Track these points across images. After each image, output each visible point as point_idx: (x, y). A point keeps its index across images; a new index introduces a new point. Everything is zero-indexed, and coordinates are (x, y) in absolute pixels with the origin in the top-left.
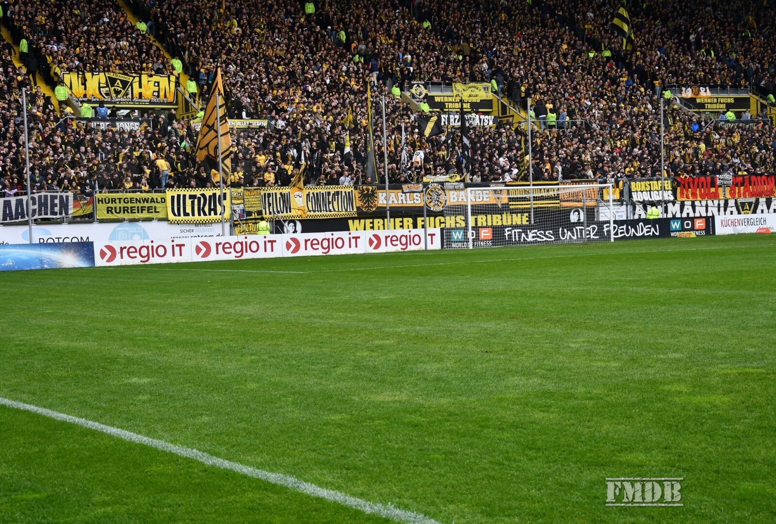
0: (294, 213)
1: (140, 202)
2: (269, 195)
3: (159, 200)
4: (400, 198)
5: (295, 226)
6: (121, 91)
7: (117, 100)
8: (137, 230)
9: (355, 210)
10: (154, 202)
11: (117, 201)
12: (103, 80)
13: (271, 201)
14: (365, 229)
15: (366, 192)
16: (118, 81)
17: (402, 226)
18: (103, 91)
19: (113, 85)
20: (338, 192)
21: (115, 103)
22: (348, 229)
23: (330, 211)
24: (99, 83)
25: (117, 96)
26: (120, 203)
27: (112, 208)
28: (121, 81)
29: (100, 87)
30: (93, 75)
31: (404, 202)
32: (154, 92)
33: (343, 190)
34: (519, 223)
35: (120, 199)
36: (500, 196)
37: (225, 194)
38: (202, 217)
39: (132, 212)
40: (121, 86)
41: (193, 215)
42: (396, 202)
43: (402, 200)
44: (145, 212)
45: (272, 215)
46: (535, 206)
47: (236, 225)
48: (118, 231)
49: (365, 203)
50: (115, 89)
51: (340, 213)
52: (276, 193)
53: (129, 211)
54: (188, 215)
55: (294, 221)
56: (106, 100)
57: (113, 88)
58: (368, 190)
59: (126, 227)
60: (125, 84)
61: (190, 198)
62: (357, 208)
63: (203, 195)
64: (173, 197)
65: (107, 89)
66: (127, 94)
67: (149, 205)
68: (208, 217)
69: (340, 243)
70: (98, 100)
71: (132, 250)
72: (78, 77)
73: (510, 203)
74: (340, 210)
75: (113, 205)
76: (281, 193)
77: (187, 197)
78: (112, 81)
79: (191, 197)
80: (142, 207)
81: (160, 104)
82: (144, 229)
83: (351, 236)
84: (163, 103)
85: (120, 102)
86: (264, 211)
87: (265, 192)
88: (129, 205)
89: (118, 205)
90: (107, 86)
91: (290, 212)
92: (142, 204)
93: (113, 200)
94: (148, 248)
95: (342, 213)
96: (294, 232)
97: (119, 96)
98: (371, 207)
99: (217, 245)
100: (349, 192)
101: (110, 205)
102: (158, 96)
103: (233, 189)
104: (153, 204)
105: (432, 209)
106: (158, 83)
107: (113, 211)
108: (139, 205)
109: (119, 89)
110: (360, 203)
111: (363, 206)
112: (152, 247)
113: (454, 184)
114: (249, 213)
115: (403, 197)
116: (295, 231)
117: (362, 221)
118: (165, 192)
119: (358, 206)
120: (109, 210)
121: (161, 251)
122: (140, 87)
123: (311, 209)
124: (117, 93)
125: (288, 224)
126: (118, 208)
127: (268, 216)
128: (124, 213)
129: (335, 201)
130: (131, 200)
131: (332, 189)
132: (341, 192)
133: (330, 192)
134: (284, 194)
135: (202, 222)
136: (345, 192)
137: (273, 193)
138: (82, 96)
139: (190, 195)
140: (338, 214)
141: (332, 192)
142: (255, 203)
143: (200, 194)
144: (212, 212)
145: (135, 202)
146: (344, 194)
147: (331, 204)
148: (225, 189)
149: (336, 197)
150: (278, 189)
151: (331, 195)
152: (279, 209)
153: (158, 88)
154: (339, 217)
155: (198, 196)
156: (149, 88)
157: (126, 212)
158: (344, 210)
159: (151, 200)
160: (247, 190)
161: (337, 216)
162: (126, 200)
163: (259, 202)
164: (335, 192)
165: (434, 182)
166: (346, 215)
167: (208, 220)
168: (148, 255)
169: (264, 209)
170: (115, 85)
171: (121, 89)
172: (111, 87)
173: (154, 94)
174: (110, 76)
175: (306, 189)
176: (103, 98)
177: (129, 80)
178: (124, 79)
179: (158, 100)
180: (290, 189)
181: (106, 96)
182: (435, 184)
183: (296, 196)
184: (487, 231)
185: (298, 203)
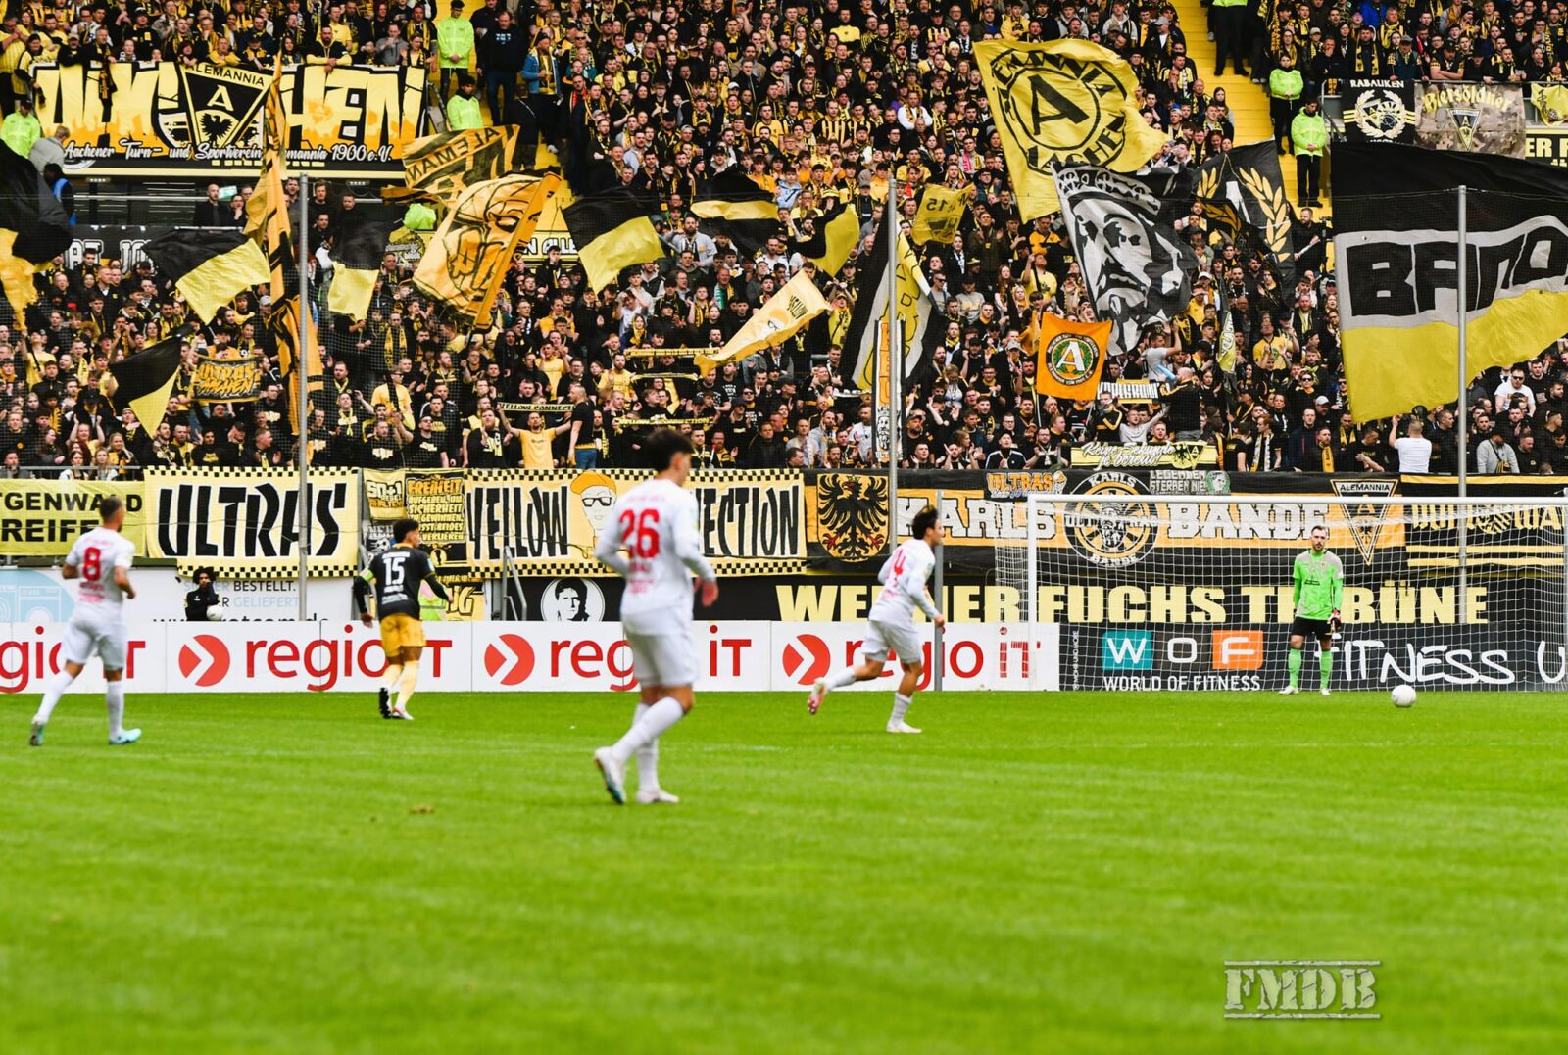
0: (574, 556)
1: (58, 506)
2: (493, 495)
4: (976, 517)
5: (582, 597)
6: (227, 123)
7: (213, 153)
8: (43, 592)
9: (802, 551)
12: (170, 88)
13: (498, 515)
14: (837, 617)
15: (846, 494)
16: (222, 90)
17: (978, 614)
18: (169, 123)
20: (741, 495)
21: (206, 164)
22: (776, 615)
24: (156, 98)
25: (213, 139)
28: (230, 87)
29: (155, 112)
30: (136, 69)
31: (991, 531)
32: (345, 124)
33: (764, 487)
34: (1447, 617)
36: (1374, 522)
37: (341, 489)
38: (260, 559)
39: (30, 538)
40: (230, 107)
41: (230, 551)
42: (959, 530)
43: (983, 526)
45: (498, 562)
46: (1472, 562)
49: (840, 532)
50: (207, 117)
51: (743, 563)
52: (517, 491)
53: (23, 533)
54: (211, 550)
55: (578, 585)
56: (174, 154)
57: (201, 114)
58: (855, 487)
60: (243, 98)
61: (221, 500)
62: (809, 545)
63: (268, 490)
64: (166, 495)
65: (182, 117)
66: (247, 134)
68: (278, 561)
70: (147, 153)
72: (85, 78)
73: (1411, 549)
74: (747, 551)
76: (534, 492)
77: (214, 495)
78: (201, 91)
79: (227, 494)
80: (64, 523)
81: (366, 165)
83: (719, 637)
84: (376, 164)
85: (223, 159)
86: (471, 546)
87: (480, 484)
88: (24, 515)
90: (183, 107)
91: (564, 552)
92: (65, 514)
94: (24, 647)
96: (577, 618)
97: (220, 141)
98: (863, 544)
99: (252, 648)
100: (784, 494)
102: (359, 140)
103: (369, 474)
105: (1095, 559)
106: (362, 94)
108: (52, 514)
109: (223, 116)
110: (824, 529)
111: (831, 542)
112: (40, 646)
113: (1189, 475)
115: (988, 517)
116: (582, 616)
117: (829, 591)
118: (140, 477)
119: (813, 538)
122: (298, 108)
124: (215, 128)
125: (558, 590)
127: (485, 561)
129: (731, 520)
130: (29, 501)
131: (722, 479)
132: (756, 491)
133: (713, 491)
134: (546, 494)
135: (258, 575)
136: (771, 493)
137: (506, 491)
138: (95, 143)
139: (222, 490)
140: (738, 566)
141: (722, 489)
142: (443, 518)
143: (259, 488)
144: (294, 546)
145: (42, 504)
146: (767, 500)
147: (716, 532)
148: (343, 473)
149: (736, 507)
150: (527, 478)
151: (719, 499)
152: (525, 543)
153: (360, 110)
154: (739, 574)
155: (249, 492)
156: (328, 112)
157: (10, 535)
158: (760, 552)
159: (95, 500)
160: (419, 476)
161: (734, 571)
162: (13, 499)
163: (458, 518)
164: (731, 490)
165: (1112, 468)
166: (766, 570)
167: (279, 569)
168: (24, 670)
169: (471, 539)
170: (210, 104)
171: (228, 117)
172: (197, 109)
173: (345, 133)
174: (195, 72)
175: (627, 478)
176: (166, 148)
177: (259, 86)
178: (241, 83)
179: (356, 154)
180: (570, 476)
181: (176, 139)
182: (1114, 475)
183: (589, 502)
184: (1245, 640)
185: (596, 525)
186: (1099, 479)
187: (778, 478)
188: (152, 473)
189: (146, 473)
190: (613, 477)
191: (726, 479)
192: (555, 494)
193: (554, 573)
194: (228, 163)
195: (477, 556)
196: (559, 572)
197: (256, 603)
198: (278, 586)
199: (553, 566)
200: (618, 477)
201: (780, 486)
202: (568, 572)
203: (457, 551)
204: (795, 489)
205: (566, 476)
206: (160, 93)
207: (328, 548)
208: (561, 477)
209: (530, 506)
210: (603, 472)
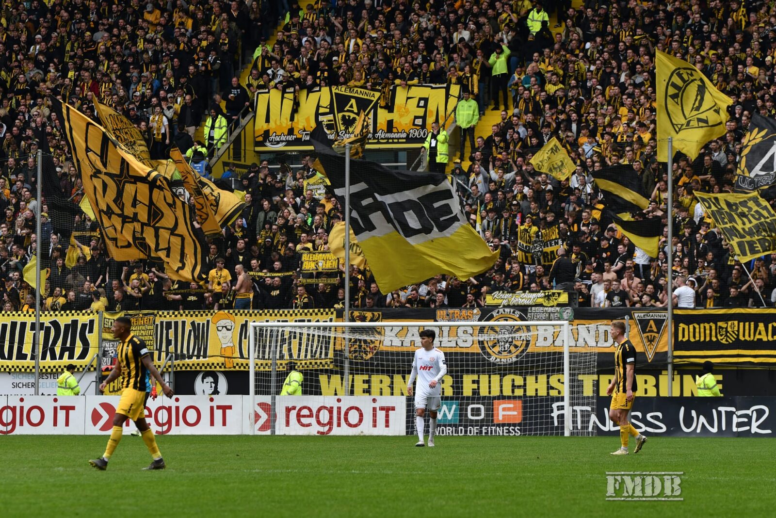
2: (169, 325)
5: (216, 382)
6: (354, 119)
9: (331, 355)
12: (326, 101)
14: (352, 393)
16: (353, 101)
18: (324, 120)
19: (341, 110)
23: (282, 357)
24: (318, 107)
25: (347, 128)
28: (357, 99)
29: (317, 114)
30: (309, 92)
32: (416, 117)
33: (314, 319)
37: (92, 323)
38: (48, 362)
40: (356, 111)
41: (33, 357)
50: (344, 116)
52: (183, 323)
54: (24, 357)
55: (213, 375)
57: (340, 115)
58: (362, 318)
60: (363, 105)
61: (31, 330)
62: (335, 352)
63: (55, 324)
64: (4, 328)
65: (331, 117)
68: (57, 362)
72: (283, 98)
76: (193, 323)
77: (28, 327)
78: (341, 101)
79: (35, 327)
86: (156, 354)
87: (163, 319)
90: (332, 111)
91: (205, 357)
95: (304, 362)
96: (213, 394)
97: (351, 129)
102: (423, 126)
103: (106, 315)
105: (495, 359)
106: (426, 100)
109: (352, 115)
113: (550, 310)
116: (216, 392)
117: (347, 379)
119: (338, 348)
122: (391, 111)
123: (245, 352)
124: (348, 123)
125: (203, 379)
127: (163, 362)
129: (295, 338)
131: (291, 315)
134: (198, 324)
135: (47, 369)
137: (177, 323)
138: (286, 133)
139: (32, 324)
141: (291, 320)
143: (50, 323)
144: (67, 354)
147: (286, 345)
148: (94, 314)
150: (190, 315)
152: (185, 352)
153: (424, 109)
155: (45, 325)
156: (407, 111)
158: (309, 356)
163: (151, 338)
165: (509, 306)
167: (57, 366)
169: (157, 349)
170: (346, 109)
171: (355, 116)
173: (416, 123)
174: (339, 92)
175: (241, 315)
177: (372, 98)
178: (363, 97)
179: (422, 134)
180: (212, 315)
182: (507, 310)
183: (220, 328)
184: (511, 406)
185: (223, 341)
186: (498, 312)
187: (321, 314)
190: (234, 314)
191: (294, 315)
192: (203, 324)
193: (199, 369)
195: (159, 359)
197: (48, 385)
199: (198, 365)
200: (236, 314)
201: (323, 318)
204: (331, 320)
205: (209, 314)
206: (321, 104)
207: (83, 356)
208: (207, 315)
209: (190, 331)
210: (229, 312)
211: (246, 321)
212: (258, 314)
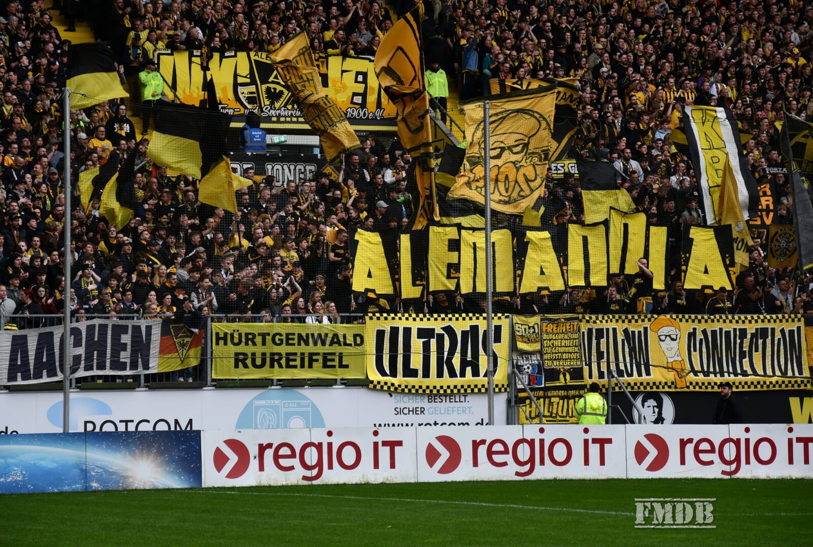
0: (657, 375)
1: (307, 344)
2: (600, 333)
3: (350, 340)
5: (660, 406)
6: (281, 93)
7: (273, 113)
8: (299, 405)
9: (806, 373)
10: (339, 343)
11: (259, 340)
12: (244, 70)
18: (244, 92)
19: (264, 81)
20: (763, 333)
23: (745, 374)
24: (236, 76)
25: (272, 103)
26: (264, 343)
27: (245, 354)
29: (236, 85)
30: (222, 57)
32: (355, 94)
33: (778, 327)
35: (264, 336)
37: (498, 329)
38: (447, 380)
39: (288, 366)
41: (426, 374)
44: (317, 365)
45: (605, 381)
47: (522, 401)
48: (258, 408)
50: (268, 89)
51: (768, 380)
52: (614, 330)
53: (283, 362)
54: (413, 373)
57: (264, 87)
59: (274, 397)
61: (419, 337)
62: (810, 369)
63: (449, 330)
64: (380, 334)
65: (252, 88)
67: (327, 349)
68: (458, 381)
69: (765, 451)
70: (231, 112)
71: (285, 451)
72: (190, 62)
74: (769, 372)
75: (249, 349)
76: (626, 331)
77: (414, 333)
78: (264, 71)
79: (422, 333)
80: (311, 355)
81: (367, 122)
82: (314, 407)
83: (794, 436)
84: (374, 121)
85: (279, 116)
86: (586, 369)
87: (591, 325)
88: (284, 349)
89: (259, 349)
90: (253, 82)
91: (648, 374)
92: (311, 348)
93: (250, 338)
94: (319, 447)
95: (774, 379)
96: (656, 422)
97: (277, 105)
99: (476, 445)
100: (791, 332)
101: (242, 348)
102: (363, 105)
103: (517, 319)
104: (336, 349)
106: (365, 75)
107: (249, 362)
108: (303, 348)
109: (279, 88)
112: (330, 445)
114: (553, 375)
116: (659, 420)
118: (363, 322)
120: (240, 360)
121: (349, 456)
122: (325, 84)
123: (697, 367)
124: (274, 97)
125: (644, 401)
126: (259, 355)
128: (272, 366)
129: (757, 350)
130: (288, 339)
131: (750, 322)
132: (773, 330)
133: (745, 330)
134: (633, 332)
135: (445, 391)
136: (782, 331)
137: (608, 330)
139: (419, 329)
140: (765, 383)
141: (751, 328)
142: (567, 349)
143: (442, 328)
144: (469, 370)
145: (296, 342)
146: (780, 336)
147: (747, 359)
148: (500, 318)
149: (760, 341)
150: (620, 321)
151: (749, 336)
152: (622, 367)
153: (363, 85)
154: (765, 388)
155: (436, 332)
156: (345, 87)
157: (276, 364)
158: (778, 373)
159: (333, 338)
160: (550, 320)
161: (762, 387)
162: (277, 337)
163: (577, 349)
164: (757, 329)
166: (783, 386)
167: (459, 387)
168: (320, 464)
169: (586, 365)
170: (270, 80)
171: (282, 89)
172: (261, 84)
173: (354, 101)
174: (260, 59)
175: (687, 321)
176: (242, 109)
179: (362, 114)
180: (649, 320)
181: (249, 103)
183: (663, 338)
185: (668, 354)
187: (787, 321)
188: (371, 318)
189: (367, 318)
190: (678, 320)
191: (753, 321)
192: (639, 332)
193: (642, 389)
194: (282, 119)
195: (591, 377)
196: (645, 388)
197: (443, 411)
198: (457, 399)
199: (642, 384)
200: (681, 320)
201: (789, 326)
202: (651, 388)
203: (577, 374)
204: (799, 328)
205: (646, 320)
206: (238, 72)
207: (490, 372)
208: (643, 321)
209: (623, 340)
210: (671, 317)
211: (695, 329)
212: (709, 321)
